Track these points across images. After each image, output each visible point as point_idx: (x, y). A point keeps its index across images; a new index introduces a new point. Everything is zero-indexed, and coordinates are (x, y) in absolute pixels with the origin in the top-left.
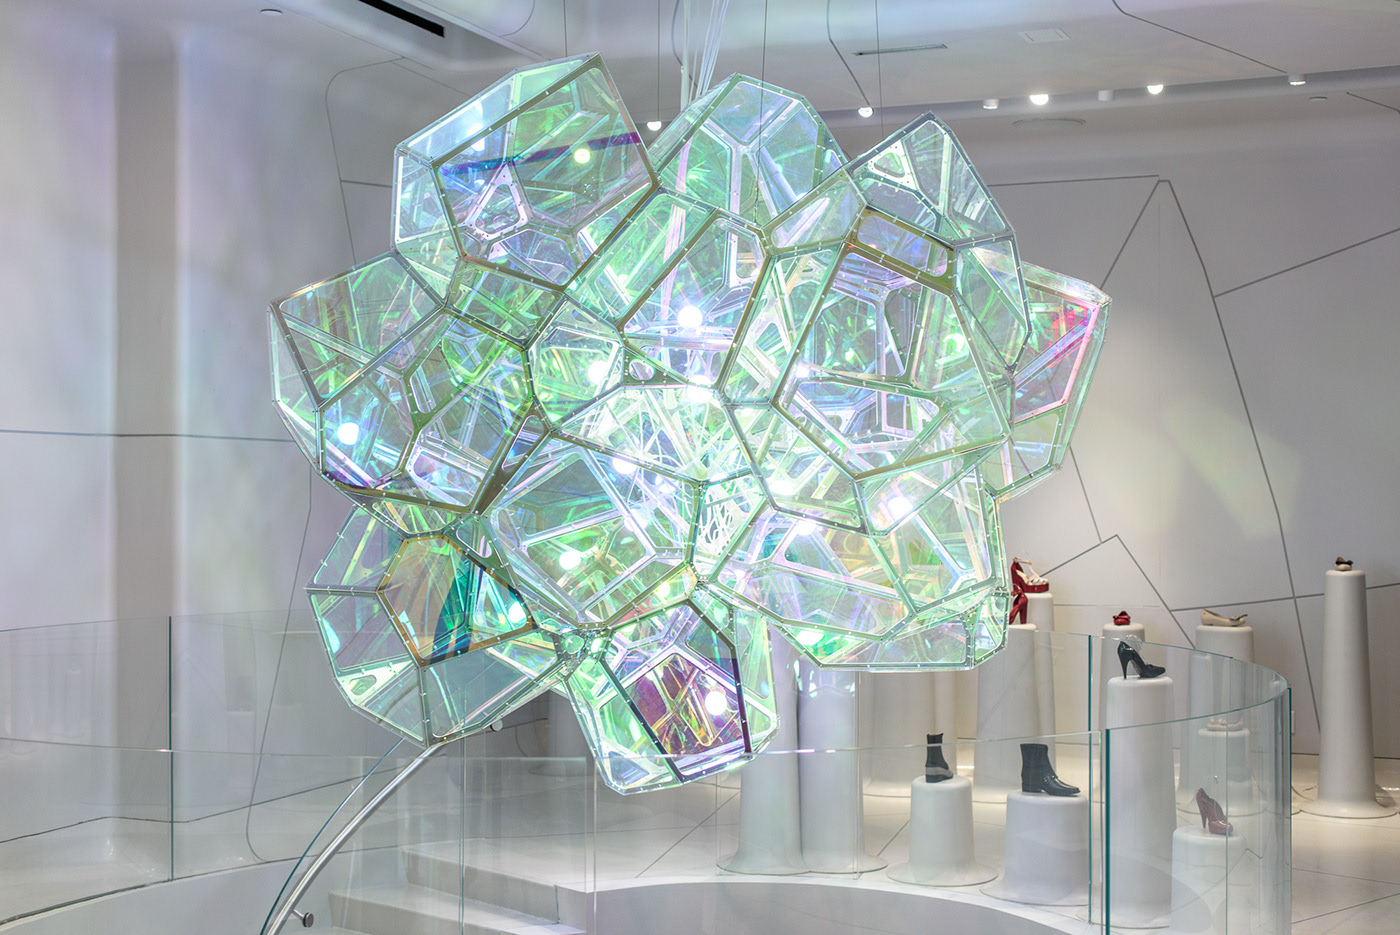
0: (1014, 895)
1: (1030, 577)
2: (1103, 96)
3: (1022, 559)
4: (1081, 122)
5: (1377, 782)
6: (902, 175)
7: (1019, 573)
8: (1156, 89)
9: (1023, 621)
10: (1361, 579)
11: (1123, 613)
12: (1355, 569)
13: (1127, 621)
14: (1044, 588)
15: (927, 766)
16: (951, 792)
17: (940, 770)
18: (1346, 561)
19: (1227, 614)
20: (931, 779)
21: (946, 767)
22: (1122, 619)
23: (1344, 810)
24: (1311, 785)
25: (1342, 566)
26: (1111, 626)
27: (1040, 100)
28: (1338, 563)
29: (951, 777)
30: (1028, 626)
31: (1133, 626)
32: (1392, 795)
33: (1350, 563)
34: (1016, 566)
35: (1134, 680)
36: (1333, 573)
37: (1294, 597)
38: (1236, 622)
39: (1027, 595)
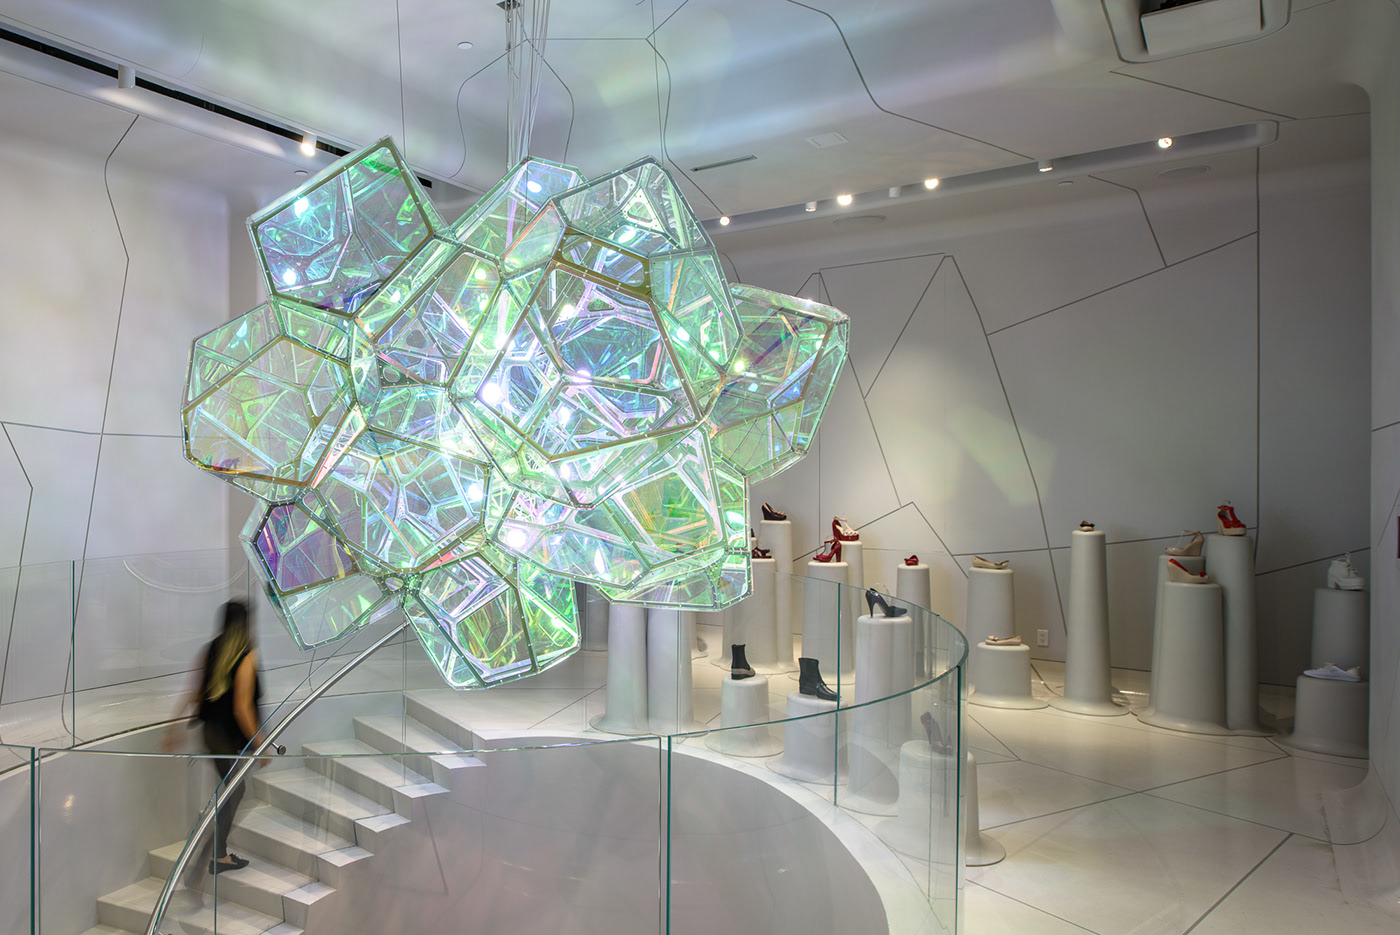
0: (787, 770)
1: (844, 530)
2: (893, 192)
3: (840, 518)
4: (883, 218)
5: (1113, 684)
6: (651, 221)
7: (838, 527)
8: (931, 184)
9: (839, 560)
10: (1102, 538)
11: (914, 557)
12: (1098, 530)
13: (916, 563)
14: (855, 538)
15: (732, 667)
16: (750, 688)
17: (743, 671)
18: (1089, 523)
19: (993, 560)
20: (735, 677)
21: (748, 668)
22: (913, 561)
23: (1085, 709)
24: (1062, 684)
25: (1085, 528)
26: (903, 566)
27: (845, 200)
28: (1082, 525)
29: (753, 676)
30: (842, 564)
31: (921, 566)
32: (1128, 697)
33: (1092, 526)
34: (836, 522)
35: (879, 617)
36: (1078, 532)
37: (1049, 549)
38: (999, 566)
39: (841, 542)
